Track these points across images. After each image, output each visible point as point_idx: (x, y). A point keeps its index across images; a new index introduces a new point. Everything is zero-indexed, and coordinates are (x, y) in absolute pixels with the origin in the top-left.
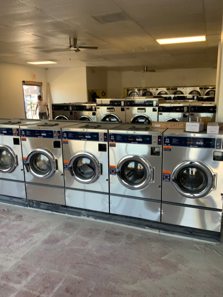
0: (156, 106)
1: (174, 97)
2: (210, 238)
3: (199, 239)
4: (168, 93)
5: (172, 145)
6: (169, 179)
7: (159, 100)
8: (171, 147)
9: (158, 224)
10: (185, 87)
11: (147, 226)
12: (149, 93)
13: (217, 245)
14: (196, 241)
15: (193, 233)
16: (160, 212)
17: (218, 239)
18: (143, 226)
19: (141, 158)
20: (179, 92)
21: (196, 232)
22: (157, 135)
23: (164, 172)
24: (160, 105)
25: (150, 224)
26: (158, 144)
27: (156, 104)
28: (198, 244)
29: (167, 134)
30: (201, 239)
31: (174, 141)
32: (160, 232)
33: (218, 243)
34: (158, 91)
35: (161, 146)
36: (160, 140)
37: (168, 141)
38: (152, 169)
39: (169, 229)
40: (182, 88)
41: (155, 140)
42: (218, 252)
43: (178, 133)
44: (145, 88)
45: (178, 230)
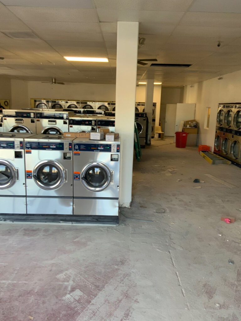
0: (67, 119)
1: (83, 111)
2: (111, 221)
3: (103, 224)
4: (78, 106)
5: (80, 150)
6: (79, 178)
7: (69, 113)
8: (80, 152)
9: (71, 217)
10: (94, 101)
11: (61, 220)
12: (59, 105)
13: (116, 226)
14: (101, 226)
15: (99, 220)
16: (72, 207)
17: (117, 222)
18: (58, 221)
19: (55, 162)
20: (88, 106)
21: (101, 219)
22: (68, 143)
23: (75, 172)
24: (70, 118)
25: (64, 218)
26: (70, 150)
27: (67, 117)
28: (103, 227)
29: (76, 141)
30: (105, 224)
31: (82, 147)
32: (72, 223)
33: (118, 225)
34: (68, 104)
35: (72, 151)
36: (70, 147)
37: (77, 147)
38: (65, 171)
39: (80, 219)
40: (91, 102)
41: (66, 147)
42: (117, 231)
43: (85, 141)
44: (54, 100)
45: (87, 220)
